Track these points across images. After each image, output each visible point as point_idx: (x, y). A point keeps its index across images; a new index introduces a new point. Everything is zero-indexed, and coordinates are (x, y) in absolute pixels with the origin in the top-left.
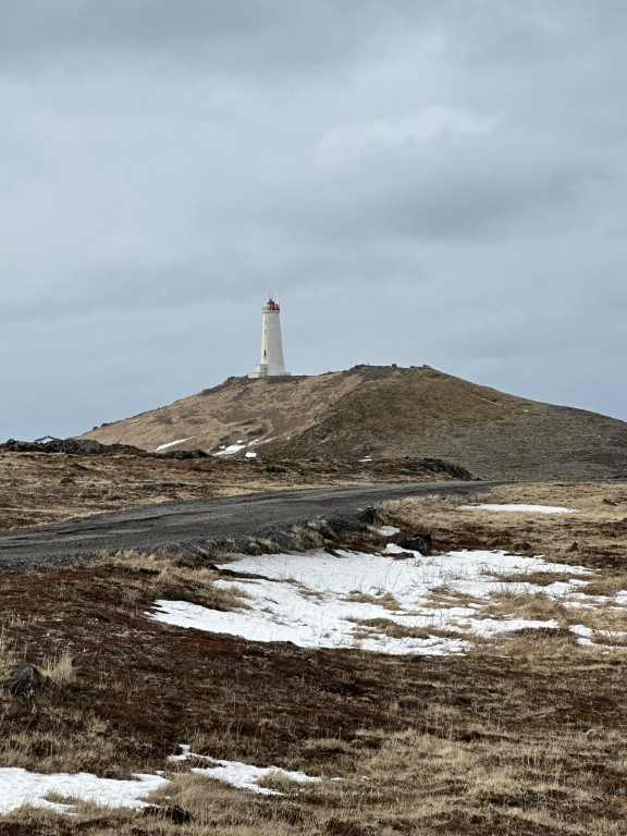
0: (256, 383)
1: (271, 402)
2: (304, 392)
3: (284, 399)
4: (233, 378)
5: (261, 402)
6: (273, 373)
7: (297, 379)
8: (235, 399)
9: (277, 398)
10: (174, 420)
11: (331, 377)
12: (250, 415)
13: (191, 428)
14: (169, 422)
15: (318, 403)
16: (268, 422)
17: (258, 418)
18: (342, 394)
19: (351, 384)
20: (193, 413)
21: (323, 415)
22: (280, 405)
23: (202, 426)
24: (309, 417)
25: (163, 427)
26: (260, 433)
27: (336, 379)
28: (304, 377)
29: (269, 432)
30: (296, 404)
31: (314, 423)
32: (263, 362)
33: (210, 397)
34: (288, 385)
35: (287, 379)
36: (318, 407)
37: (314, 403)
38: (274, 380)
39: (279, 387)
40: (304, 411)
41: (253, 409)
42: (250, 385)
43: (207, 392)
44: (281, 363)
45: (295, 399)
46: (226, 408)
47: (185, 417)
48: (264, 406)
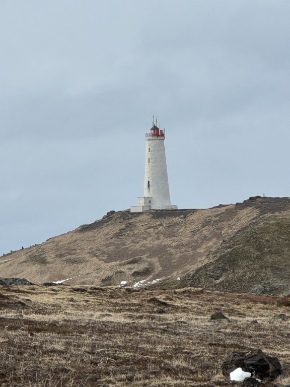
0: (141, 218)
1: (158, 239)
2: (193, 227)
3: (172, 235)
4: (113, 212)
5: (145, 239)
6: (158, 205)
7: (185, 213)
8: (117, 235)
9: (164, 233)
10: (49, 260)
11: (223, 210)
12: (135, 253)
13: (68, 269)
14: (43, 262)
15: (210, 239)
16: (155, 260)
17: (144, 257)
18: (236, 228)
19: (246, 217)
20: (70, 251)
21: (216, 252)
22: (168, 242)
23: (80, 266)
24: (200, 255)
25: (36, 267)
26: (146, 273)
27: (229, 212)
28: (193, 211)
29: (156, 272)
30: (185, 240)
31: (207, 261)
32: (146, 194)
33: (89, 234)
34: (177, 219)
35: (174, 212)
36: (210, 244)
37: (205, 239)
38: (159, 214)
39: (166, 222)
40: (195, 248)
41: (138, 246)
42: (133, 220)
43: (85, 228)
44: (166, 195)
45: (185, 234)
46: (108, 245)
47: (61, 256)
48: (150, 243)
